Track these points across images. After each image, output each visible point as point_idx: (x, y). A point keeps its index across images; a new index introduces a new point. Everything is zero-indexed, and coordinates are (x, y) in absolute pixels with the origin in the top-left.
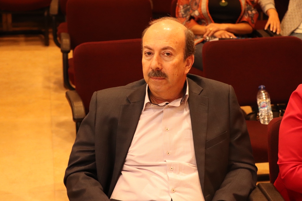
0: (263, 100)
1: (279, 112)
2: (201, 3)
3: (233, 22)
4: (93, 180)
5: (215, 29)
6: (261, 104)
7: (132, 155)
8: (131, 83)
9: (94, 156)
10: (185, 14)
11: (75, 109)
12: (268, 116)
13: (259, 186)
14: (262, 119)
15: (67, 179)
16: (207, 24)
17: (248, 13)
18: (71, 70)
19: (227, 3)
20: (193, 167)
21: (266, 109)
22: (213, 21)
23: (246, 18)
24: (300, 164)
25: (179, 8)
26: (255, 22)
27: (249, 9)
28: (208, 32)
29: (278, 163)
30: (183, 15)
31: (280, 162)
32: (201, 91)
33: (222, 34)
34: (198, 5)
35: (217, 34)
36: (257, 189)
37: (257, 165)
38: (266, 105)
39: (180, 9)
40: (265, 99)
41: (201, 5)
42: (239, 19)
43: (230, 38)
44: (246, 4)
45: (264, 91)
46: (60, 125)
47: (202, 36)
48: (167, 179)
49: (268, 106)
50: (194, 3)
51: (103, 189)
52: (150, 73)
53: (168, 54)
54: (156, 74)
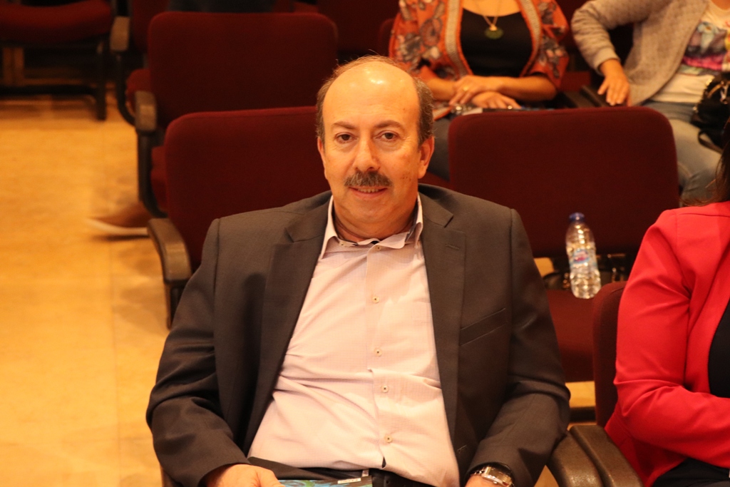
0: (580, 245)
1: (612, 271)
2: (444, 31)
3: (515, 73)
4: (211, 416)
5: (474, 89)
6: (576, 253)
7: (296, 356)
8: (294, 203)
9: (213, 359)
10: (408, 54)
11: (169, 260)
12: (590, 279)
13: (572, 431)
14: (578, 286)
15: (155, 412)
16: (456, 77)
17: (546, 54)
18: (159, 173)
19: (500, 33)
21: (586, 264)
22: (470, 71)
23: (542, 65)
24: (664, 385)
25: (397, 42)
26: (561, 74)
27: (547, 46)
28: (459, 95)
29: (615, 382)
30: (404, 56)
31: (620, 380)
32: (449, 219)
33: (489, 99)
34: (438, 36)
35: (479, 99)
36: (570, 439)
37: (569, 386)
38: (585, 256)
39: (399, 44)
40: (583, 242)
41: (444, 35)
42: (526, 68)
43: (507, 110)
44: (543, 35)
45: (582, 225)
46: (130, 294)
47: (445, 103)
48: (373, 413)
49: (590, 259)
50: (430, 29)
51: (232, 434)
52: (349, 180)
53: (389, 136)
54: (367, 180)
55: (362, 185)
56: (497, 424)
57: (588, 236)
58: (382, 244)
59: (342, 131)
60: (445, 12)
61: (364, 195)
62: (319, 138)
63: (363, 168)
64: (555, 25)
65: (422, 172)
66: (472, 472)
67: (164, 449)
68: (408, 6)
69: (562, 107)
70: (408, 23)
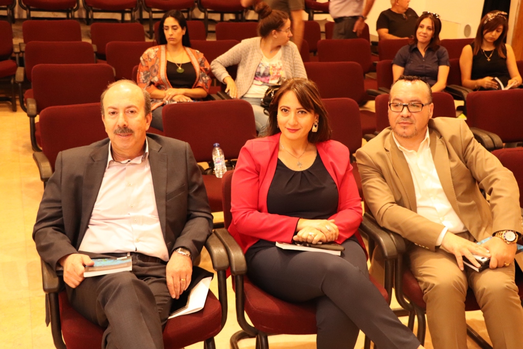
0: (218, 157)
2: (160, 70)
3: (190, 87)
4: (61, 235)
5: (173, 94)
6: (217, 160)
8: (94, 143)
9: (61, 212)
10: (145, 80)
11: (43, 169)
12: (222, 170)
13: (215, 232)
14: (218, 173)
15: (36, 234)
16: (165, 89)
17: (202, 79)
18: (38, 133)
19: (183, 71)
20: (156, 217)
21: (221, 164)
22: (171, 86)
23: (201, 83)
24: (250, 211)
26: (209, 87)
27: (203, 76)
28: (167, 96)
29: (231, 211)
30: (143, 81)
31: (233, 210)
32: (160, 148)
33: (180, 98)
34: (157, 72)
35: (176, 98)
36: (214, 235)
37: (213, 214)
38: (220, 161)
39: (141, 76)
40: (219, 155)
41: (160, 72)
42: (194, 85)
43: (187, 102)
44: (201, 71)
45: (219, 148)
47: (162, 100)
48: (131, 231)
49: (223, 162)
50: (154, 69)
52: (116, 131)
53: (132, 112)
54: (123, 131)
55: (121, 132)
56: (184, 231)
57: (221, 153)
58: (132, 161)
59: (112, 110)
60: (160, 62)
61: (122, 137)
62: (102, 115)
63: (121, 125)
64: (205, 67)
65: (147, 127)
66: (174, 251)
67: (41, 250)
68: (144, 60)
69: (210, 100)
70: (144, 67)
